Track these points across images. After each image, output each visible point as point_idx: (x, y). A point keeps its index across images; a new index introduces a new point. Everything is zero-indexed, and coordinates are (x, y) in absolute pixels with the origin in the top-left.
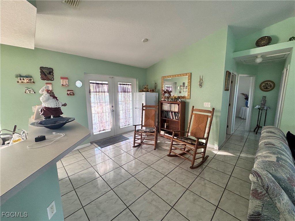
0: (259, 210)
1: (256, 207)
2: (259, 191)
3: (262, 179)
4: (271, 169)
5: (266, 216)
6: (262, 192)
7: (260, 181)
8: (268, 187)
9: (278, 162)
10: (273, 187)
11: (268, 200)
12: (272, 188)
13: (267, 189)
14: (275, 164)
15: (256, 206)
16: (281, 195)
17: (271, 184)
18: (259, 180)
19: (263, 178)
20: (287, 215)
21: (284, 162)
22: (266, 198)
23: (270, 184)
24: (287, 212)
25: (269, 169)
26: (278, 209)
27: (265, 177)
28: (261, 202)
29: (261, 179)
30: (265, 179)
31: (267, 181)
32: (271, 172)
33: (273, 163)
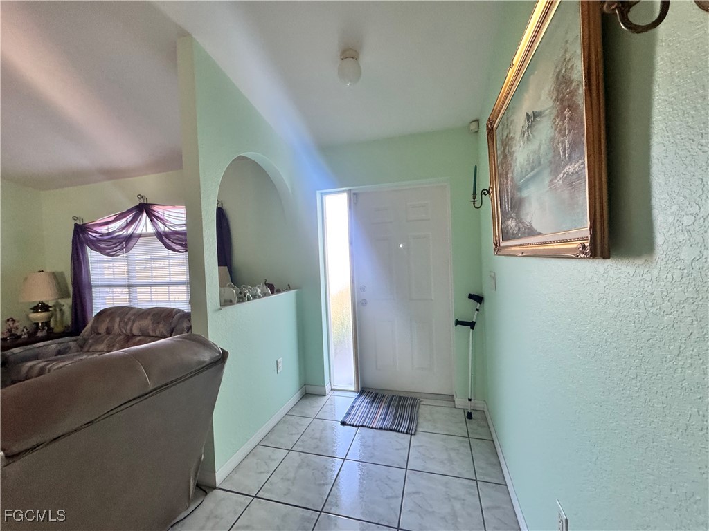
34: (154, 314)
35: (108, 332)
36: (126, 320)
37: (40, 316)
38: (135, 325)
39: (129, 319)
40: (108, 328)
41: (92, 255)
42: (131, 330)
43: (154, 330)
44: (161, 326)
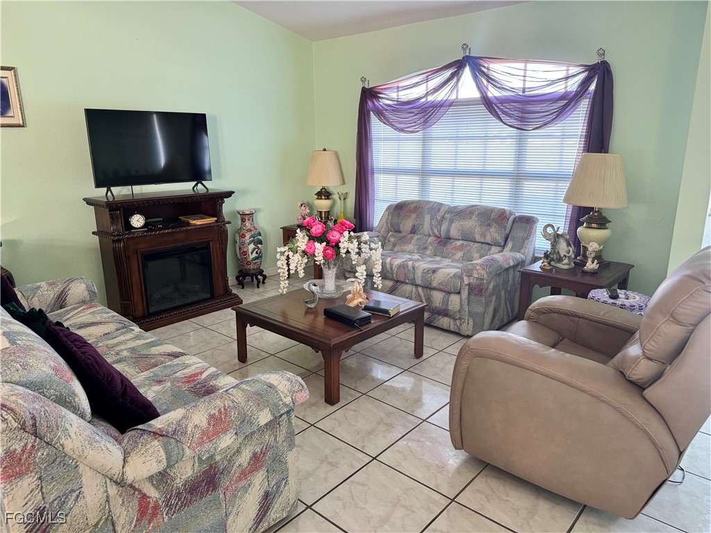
0: (35, 502)
1: (26, 504)
2: (18, 447)
3: (12, 410)
4: (13, 369)
5: (56, 500)
6: (26, 445)
7: (10, 418)
8: (34, 418)
9: (16, 344)
10: (43, 409)
11: (45, 454)
12: (42, 413)
13: (34, 425)
14: (14, 353)
15: (27, 500)
16: (65, 416)
17: (37, 407)
18: (6, 417)
19: (13, 406)
20: (91, 452)
21: (24, 338)
22: (39, 454)
23: (34, 409)
24: (88, 446)
25: (8, 372)
26: (70, 457)
27: (13, 398)
28: (33, 474)
29: (9, 412)
30: (17, 404)
31: (26, 405)
32: (16, 378)
33: (8, 351)
34: (479, 214)
35: (414, 231)
36: (439, 218)
37: (324, 204)
38: (453, 225)
39: (443, 217)
40: (414, 226)
41: (378, 128)
42: (448, 231)
43: (483, 235)
44: (492, 230)
